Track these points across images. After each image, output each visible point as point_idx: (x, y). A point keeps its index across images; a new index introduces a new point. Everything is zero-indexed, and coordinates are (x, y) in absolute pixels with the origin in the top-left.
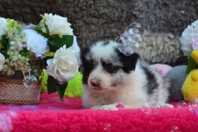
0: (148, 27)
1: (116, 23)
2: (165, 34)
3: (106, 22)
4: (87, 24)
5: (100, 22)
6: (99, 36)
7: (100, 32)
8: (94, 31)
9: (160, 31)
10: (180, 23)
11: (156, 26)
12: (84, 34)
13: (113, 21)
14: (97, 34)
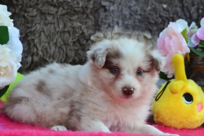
0: (120, 22)
1: (80, 16)
2: (141, 33)
3: (67, 13)
4: (42, 13)
5: (59, 13)
6: (57, 30)
7: (58, 25)
8: (51, 23)
9: (134, 28)
10: (160, 20)
11: (130, 22)
12: (38, 27)
13: (76, 12)
14: (55, 28)
